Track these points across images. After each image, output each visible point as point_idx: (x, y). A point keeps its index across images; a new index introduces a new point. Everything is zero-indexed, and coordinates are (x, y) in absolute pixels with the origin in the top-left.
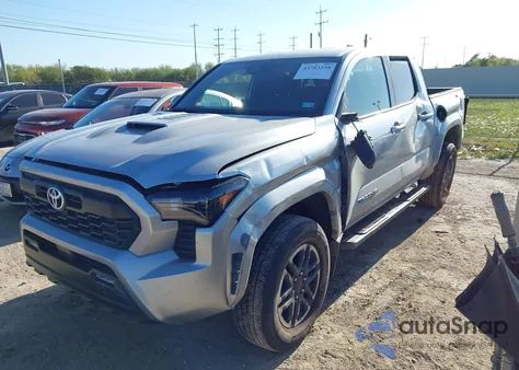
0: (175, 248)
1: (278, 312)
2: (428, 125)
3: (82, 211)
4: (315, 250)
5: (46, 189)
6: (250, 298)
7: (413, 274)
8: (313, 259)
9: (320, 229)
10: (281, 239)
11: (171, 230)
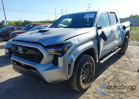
0: (53, 63)
1: (81, 81)
2: (121, 31)
3: (27, 53)
4: (91, 64)
5: (18, 48)
6: (73, 76)
7: (118, 71)
8: (90, 66)
9: (92, 58)
10: (82, 60)
11: (52, 58)
